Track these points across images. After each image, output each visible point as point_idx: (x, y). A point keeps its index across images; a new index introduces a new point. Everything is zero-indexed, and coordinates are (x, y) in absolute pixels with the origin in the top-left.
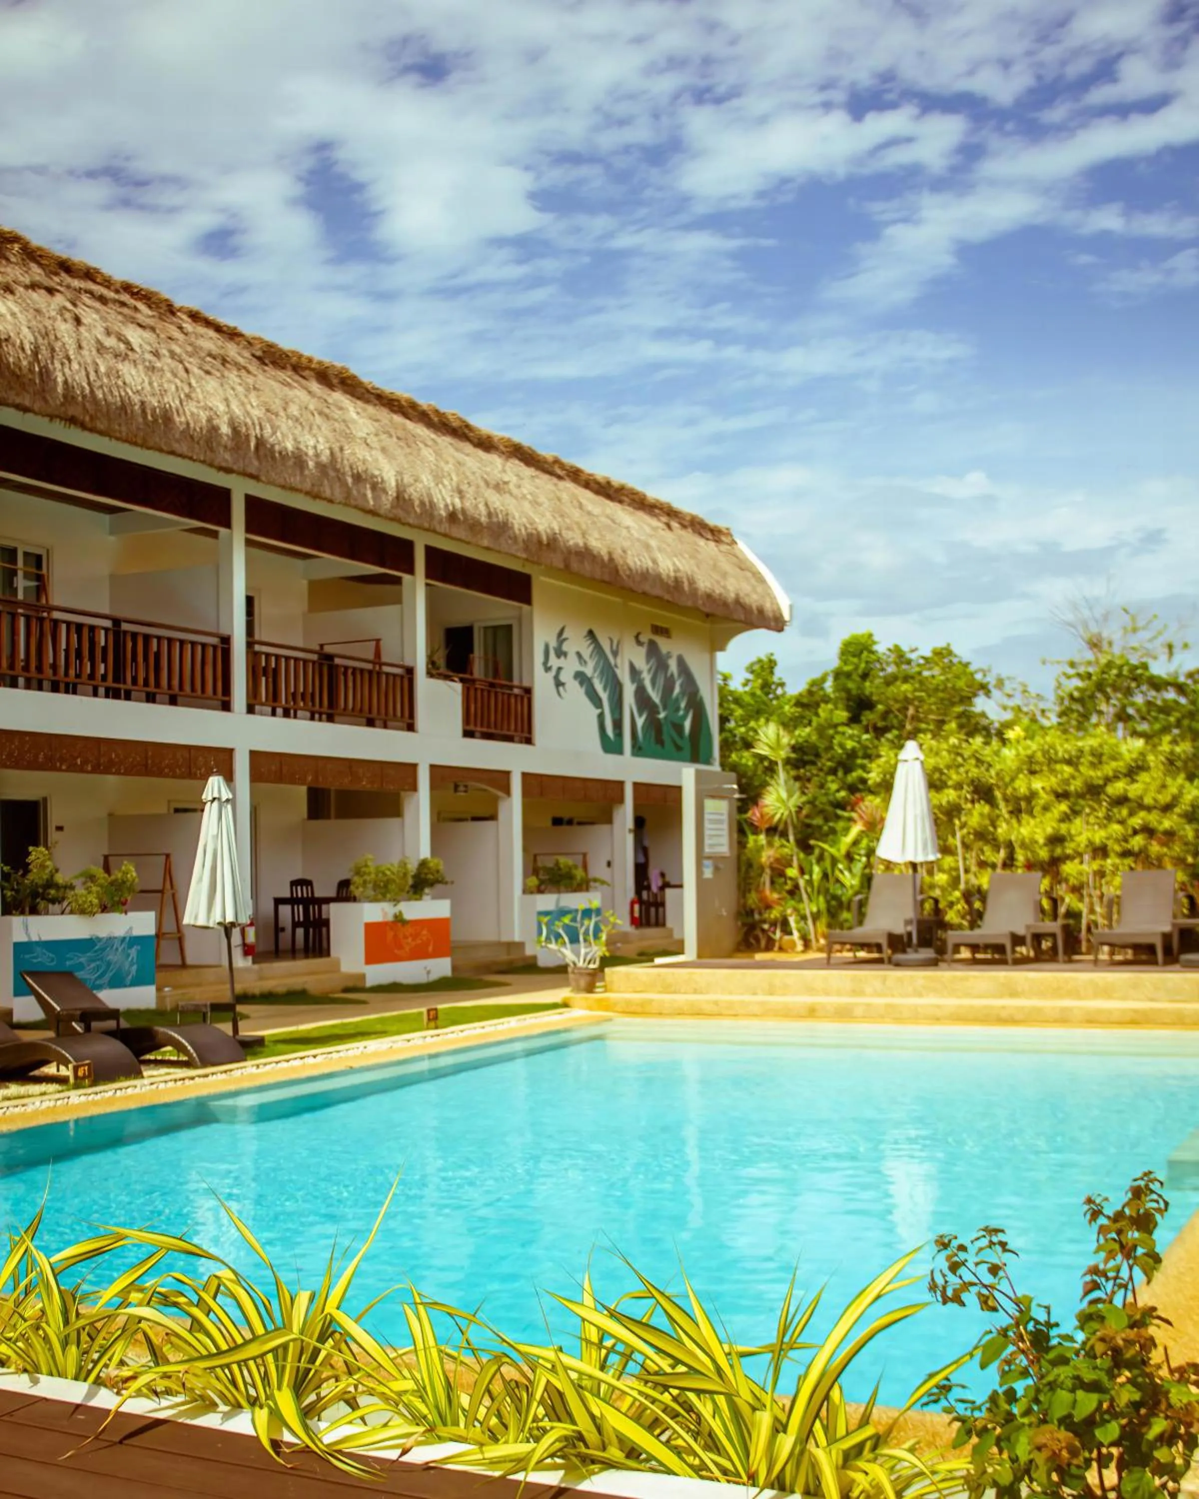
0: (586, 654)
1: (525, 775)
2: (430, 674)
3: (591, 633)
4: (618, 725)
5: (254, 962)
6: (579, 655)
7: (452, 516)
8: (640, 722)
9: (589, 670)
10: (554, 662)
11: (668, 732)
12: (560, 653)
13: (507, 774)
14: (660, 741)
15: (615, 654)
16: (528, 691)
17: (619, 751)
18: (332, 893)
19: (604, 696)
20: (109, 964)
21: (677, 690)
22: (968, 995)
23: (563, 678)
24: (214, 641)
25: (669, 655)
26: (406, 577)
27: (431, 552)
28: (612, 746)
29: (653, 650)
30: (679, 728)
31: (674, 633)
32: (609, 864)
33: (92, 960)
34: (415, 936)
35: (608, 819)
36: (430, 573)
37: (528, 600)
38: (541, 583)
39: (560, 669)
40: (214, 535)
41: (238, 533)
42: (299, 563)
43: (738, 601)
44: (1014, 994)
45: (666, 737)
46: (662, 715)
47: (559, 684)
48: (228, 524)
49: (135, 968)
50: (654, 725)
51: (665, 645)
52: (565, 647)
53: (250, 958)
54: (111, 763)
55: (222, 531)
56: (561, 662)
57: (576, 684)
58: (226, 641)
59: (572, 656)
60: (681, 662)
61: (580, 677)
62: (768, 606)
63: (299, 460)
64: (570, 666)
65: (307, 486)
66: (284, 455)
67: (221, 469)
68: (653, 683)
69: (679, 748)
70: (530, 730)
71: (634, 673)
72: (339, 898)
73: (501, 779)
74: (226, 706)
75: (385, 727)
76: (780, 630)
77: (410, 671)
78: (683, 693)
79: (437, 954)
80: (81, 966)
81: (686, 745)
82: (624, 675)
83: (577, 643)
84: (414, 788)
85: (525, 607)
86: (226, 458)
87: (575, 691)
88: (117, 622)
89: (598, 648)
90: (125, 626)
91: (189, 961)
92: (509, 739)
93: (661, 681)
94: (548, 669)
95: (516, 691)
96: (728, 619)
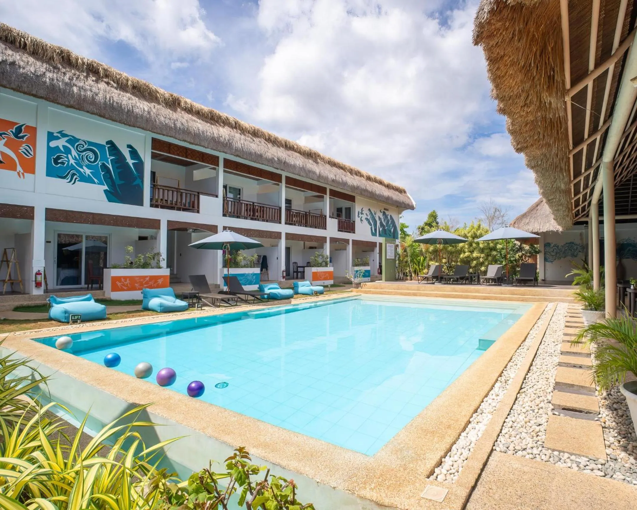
0: (368, 214)
1: (353, 240)
2: (330, 217)
3: (369, 209)
4: (376, 230)
5: (286, 280)
6: (366, 214)
7: (333, 181)
8: (381, 229)
9: (369, 218)
10: (360, 215)
11: (387, 232)
12: (362, 213)
13: (348, 240)
14: (385, 234)
15: (375, 214)
16: (354, 222)
17: (376, 236)
18: (306, 265)
19: (372, 224)
20: (248, 280)
21: (390, 222)
22: (445, 291)
23: (362, 219)
24: (278, 208)
25: (388, 215)
26: (325, 196)
27: (331, 190)
28: (374, 234)
29: (384, 213)
30: (390, 231)
31: (389, 210)
32: (373, 260)
33: (244, 279)
34: (324, 275)
35: (373, 251)
36: (331, 195)
37: (354, 202)
38: (358, 198)
39: (362, 217)
40: (278, 185)
41: (283, 184)
42: (303, 193)
43: (403, 203)
44: (456, 291)
45: (387, 233)
46: (386, 228)
47: (361, 220)
48: (281, 182)
49: (254, 281)
50: (384, 230)
51: (387, 213)
52: (363, 212)
53: (284, 279)
54: (251, 234)
55: (280, 184)
56: (362, 215)
57: (365, 221)
58: (280, 208)
59: (365, 214)
60: (391, 216)
61: (367, 219)
62: (410, 204)
63: (294, 166)
64: (364, 217)
65: (297, 172)
66: (291, 165)
67: (275, 168)
68: (384, 221)
69: (390, 236)
70: (354, 230)
71: (380, 218)
72: (307, 266)
73: (347, 241)
74: (280, 223)
75: (318, 228)
76: (413, 209)
77: (326, 216)
78: (391, 223)
79: (330, 279)
80: (241, 280)
81: (392, 235)
82: (377, 219)
83: (366, 211)
84: (326, 242)
85: (354, 203)
86: (276, 165)
87: (365, 222)
88: (253, 203)
89: (371, 213)
90: (255, 204)
91: (270, 279)
92: (350, 232)
93: (386, 221)
94: (359, 217)
95: (351, 222)
96: (401, 207)
